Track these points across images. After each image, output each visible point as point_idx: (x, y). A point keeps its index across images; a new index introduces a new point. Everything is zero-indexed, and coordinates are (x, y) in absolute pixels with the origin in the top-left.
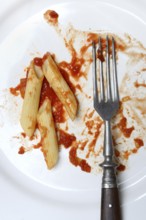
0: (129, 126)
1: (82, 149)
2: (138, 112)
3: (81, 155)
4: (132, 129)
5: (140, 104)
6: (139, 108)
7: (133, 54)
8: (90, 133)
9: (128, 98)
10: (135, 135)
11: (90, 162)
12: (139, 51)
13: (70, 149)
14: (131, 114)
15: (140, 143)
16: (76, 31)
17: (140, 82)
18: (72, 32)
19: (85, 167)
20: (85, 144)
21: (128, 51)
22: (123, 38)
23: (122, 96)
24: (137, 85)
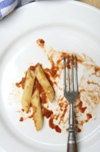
0: (83, 106)
1: (57, 119)
2: (89, 98)
3: (56, 122)
4: (86, 108)
5: (90, 94)
6: (90, 96)
7: (87, 65)
8: (61, 110)
9: (84, 90)
10: (87, 111)
11: (61, 127)
12: (90, 63)
13: (49, 119)
14: (85, 99)
15: (90, 116)
16: (54, 51)
17: (90, 81)
18: (52, 51)
19: (58, 130)
20: (58, 116)
21: (84, 63)
22: (81, 55)
23: (80, 89)
24: (89, 83)
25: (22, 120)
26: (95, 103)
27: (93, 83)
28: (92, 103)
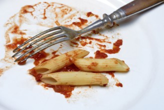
0: (79, 21)
2: (66, 16)
3: (110, 47)
4: (80, 19)
5: (60, 15)
6: (62, 16)
7: (21, 21)
8: (90, 43)
9: (57, 22)
10: (84, 17)
11: (115, 41)
12: (17, 18)
13: (108, 54)
14: (69, 20)
15: (89, 14)
16: (6, 57)
17: (43, 16)
18: (7, 59)
19: (119, 43)
21: (18, 24)
22: (8, 27)
23: (56, 26)
24: (45, 18)
25: (120, 85)
26: (71, 10)
27: (44, 14)
28: (72, 13)
